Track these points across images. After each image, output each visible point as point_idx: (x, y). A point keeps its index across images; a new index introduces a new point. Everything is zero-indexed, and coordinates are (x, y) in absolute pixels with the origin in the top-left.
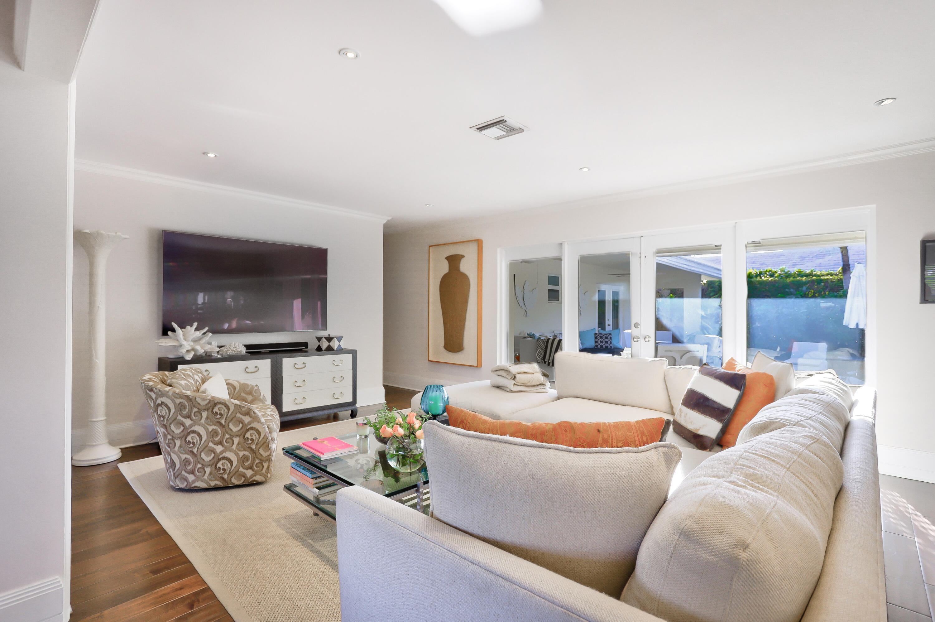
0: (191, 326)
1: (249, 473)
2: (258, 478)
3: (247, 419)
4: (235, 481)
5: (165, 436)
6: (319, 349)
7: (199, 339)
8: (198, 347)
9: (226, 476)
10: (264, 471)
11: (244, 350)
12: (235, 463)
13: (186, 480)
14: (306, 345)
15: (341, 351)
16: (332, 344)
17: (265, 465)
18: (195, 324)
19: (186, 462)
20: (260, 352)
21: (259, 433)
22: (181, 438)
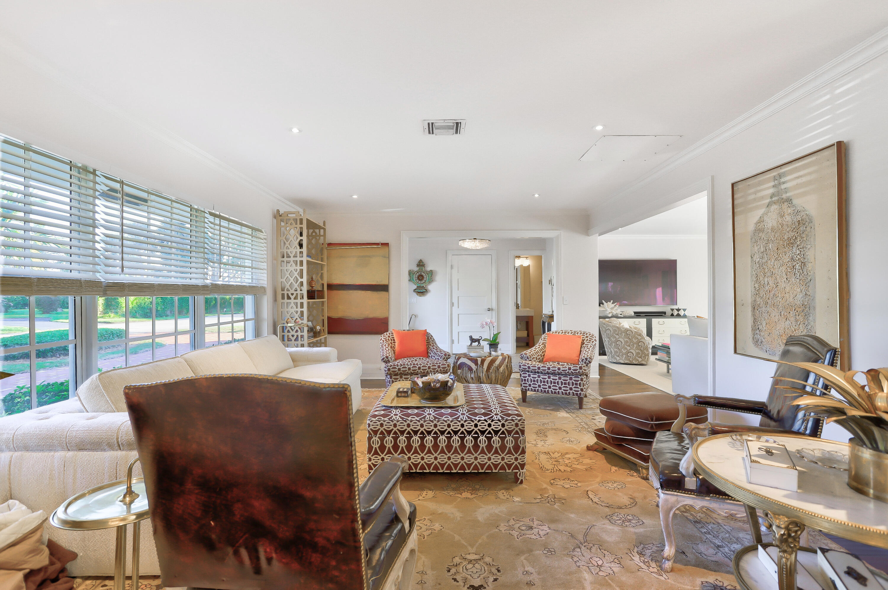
0: (610, 302)
1: (640, 360)
2: (643, 362)
3: (639, 337)
4: (634, 362)
5: (609, 342)
6: (672, 315)
7: (613, 308)
8: (613, 311)
9: (631, 360)
10: (646, 359)
11: (633, 314)
12: (635, 355)
13: (616, 359)
14: (665, 313)
15: (685, 316)
16: (680, 312)
17: (647, 357)
18: (612, 301)
19: (616, 352)
20: (640, 315)
21: (644, 344)
22: (615, 342)
